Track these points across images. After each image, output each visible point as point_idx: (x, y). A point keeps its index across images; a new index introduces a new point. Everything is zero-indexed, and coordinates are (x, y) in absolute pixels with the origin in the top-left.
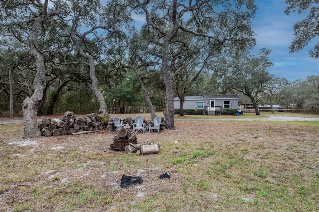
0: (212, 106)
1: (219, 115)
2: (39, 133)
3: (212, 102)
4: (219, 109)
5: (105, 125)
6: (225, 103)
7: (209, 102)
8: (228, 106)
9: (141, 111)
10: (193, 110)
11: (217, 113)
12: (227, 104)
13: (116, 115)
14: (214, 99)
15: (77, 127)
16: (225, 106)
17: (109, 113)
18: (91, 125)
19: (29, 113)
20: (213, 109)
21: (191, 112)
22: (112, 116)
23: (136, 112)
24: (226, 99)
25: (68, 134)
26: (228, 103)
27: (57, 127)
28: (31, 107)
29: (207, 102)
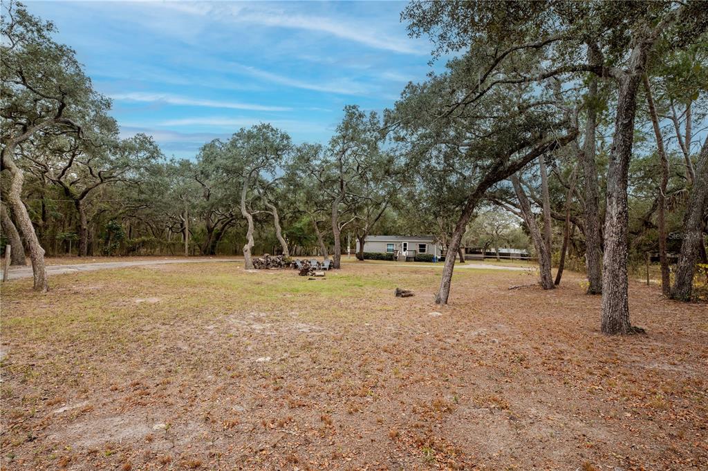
0: (405, 250)
1: (412, 261)
2: (253, 267)
3: (405, 245)
4: (412, 254)
5: (288, 264)
6: (421, 246)
7: (401, 245)
8: (424, 251)
9: (315, 253)
10: (380, 254)
11: (408, 259)
12: (422, 247)
13: (297, 258)
14: (407, 241)
15: (272, 264)
16: (421, 251)
17: (291, 255)
18: (279, 264)
19: (248, 255)
20: (404, 254)
21: (379, 257)
22: (294, 259)
23: (308, 255)
24: (422, 241)
25: (267, 268)
26: (424, 246)
27: (262, 264)
28: (249, 250)
29: (398, 244)
